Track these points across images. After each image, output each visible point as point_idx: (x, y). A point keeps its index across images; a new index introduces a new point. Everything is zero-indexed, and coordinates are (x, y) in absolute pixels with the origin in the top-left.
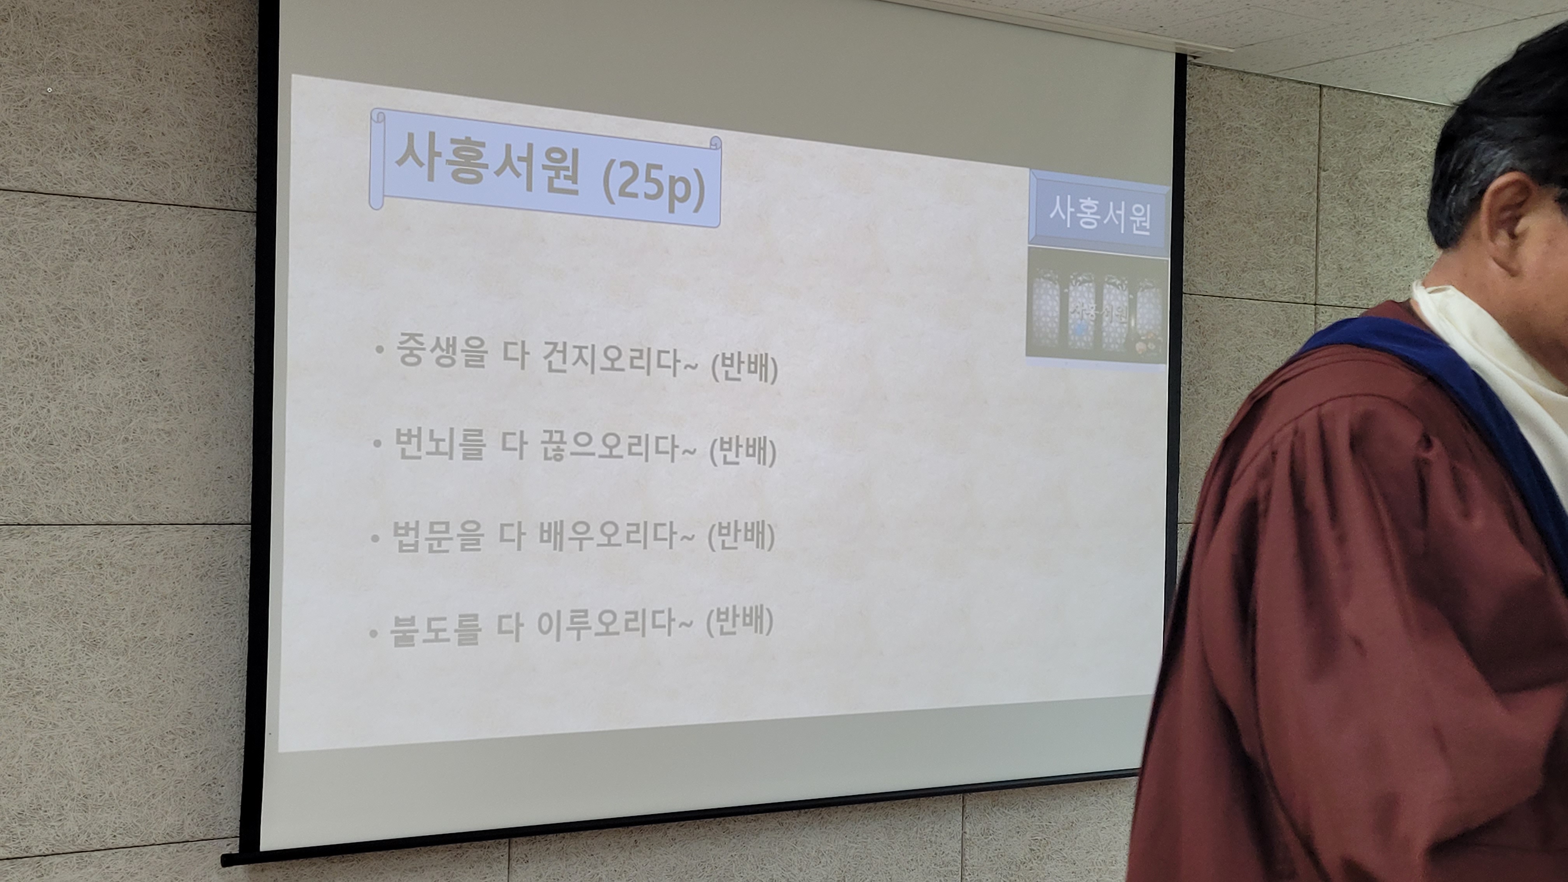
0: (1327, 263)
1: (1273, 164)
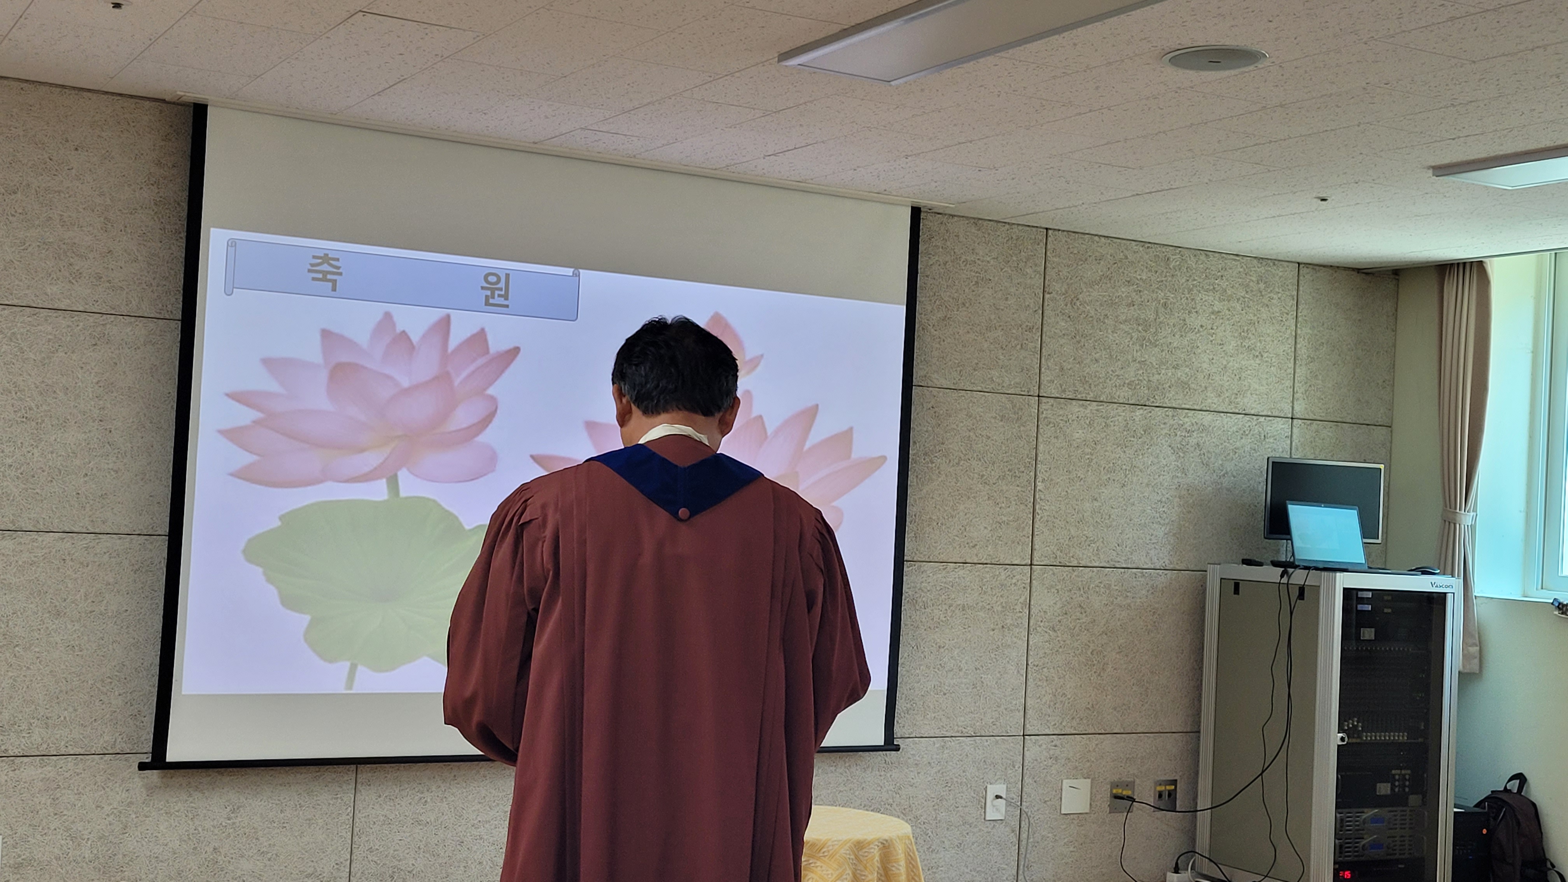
0: (1050, 364)
1: (1003, 288)
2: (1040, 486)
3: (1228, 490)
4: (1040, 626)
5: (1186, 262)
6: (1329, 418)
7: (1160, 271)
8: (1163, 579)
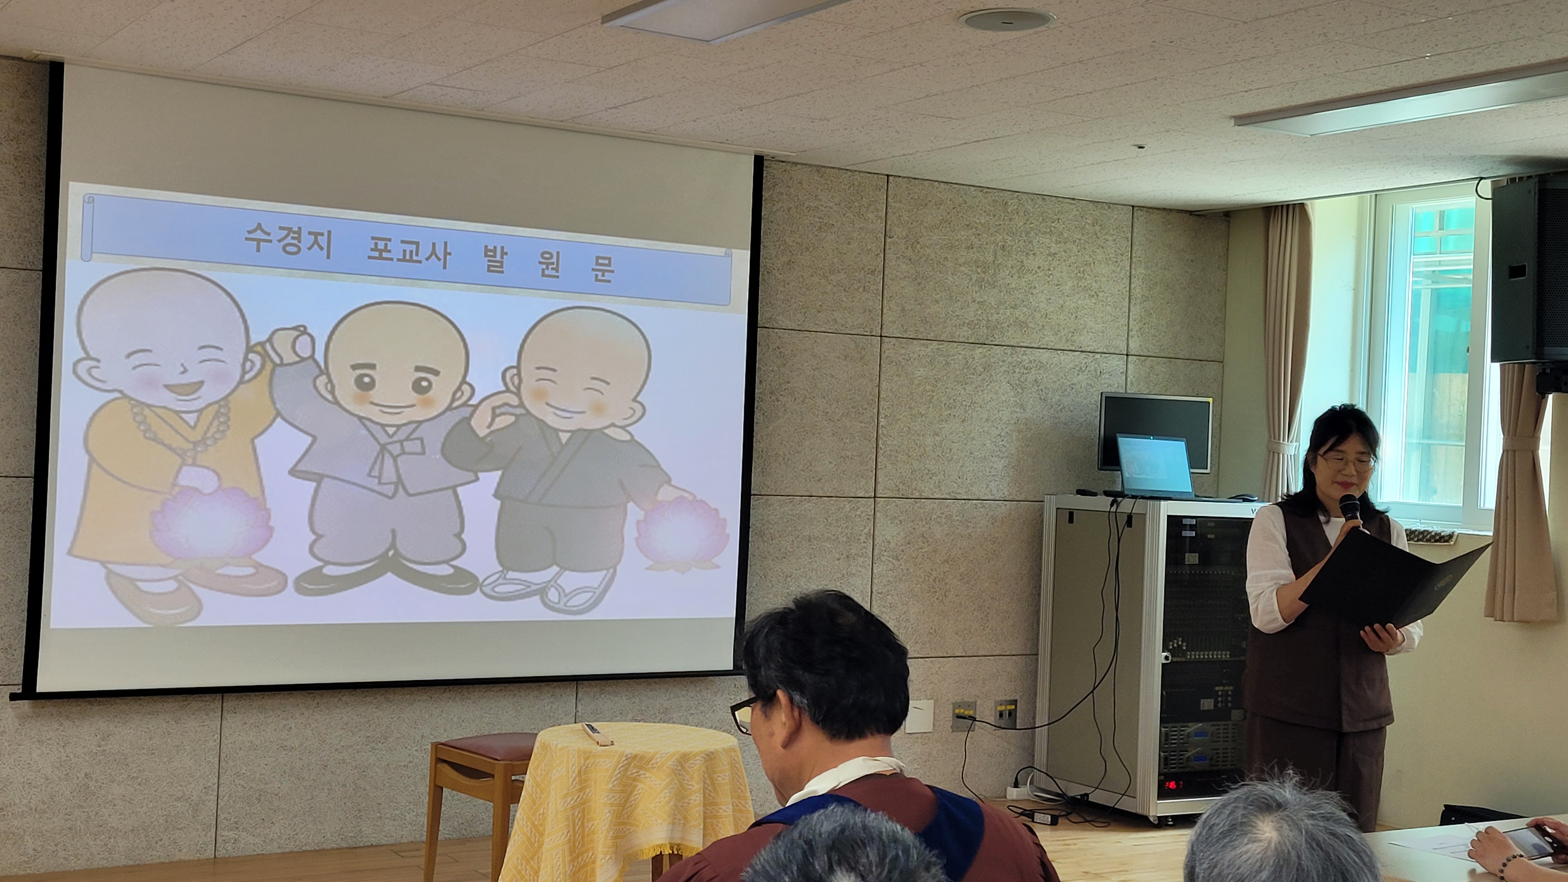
2: (883, 422)
3: (1065, 424)
4: (883, 556)
5: (1024, 206)
6: (1163, 355)
7: (998, 215)
8: (1003, 509)
